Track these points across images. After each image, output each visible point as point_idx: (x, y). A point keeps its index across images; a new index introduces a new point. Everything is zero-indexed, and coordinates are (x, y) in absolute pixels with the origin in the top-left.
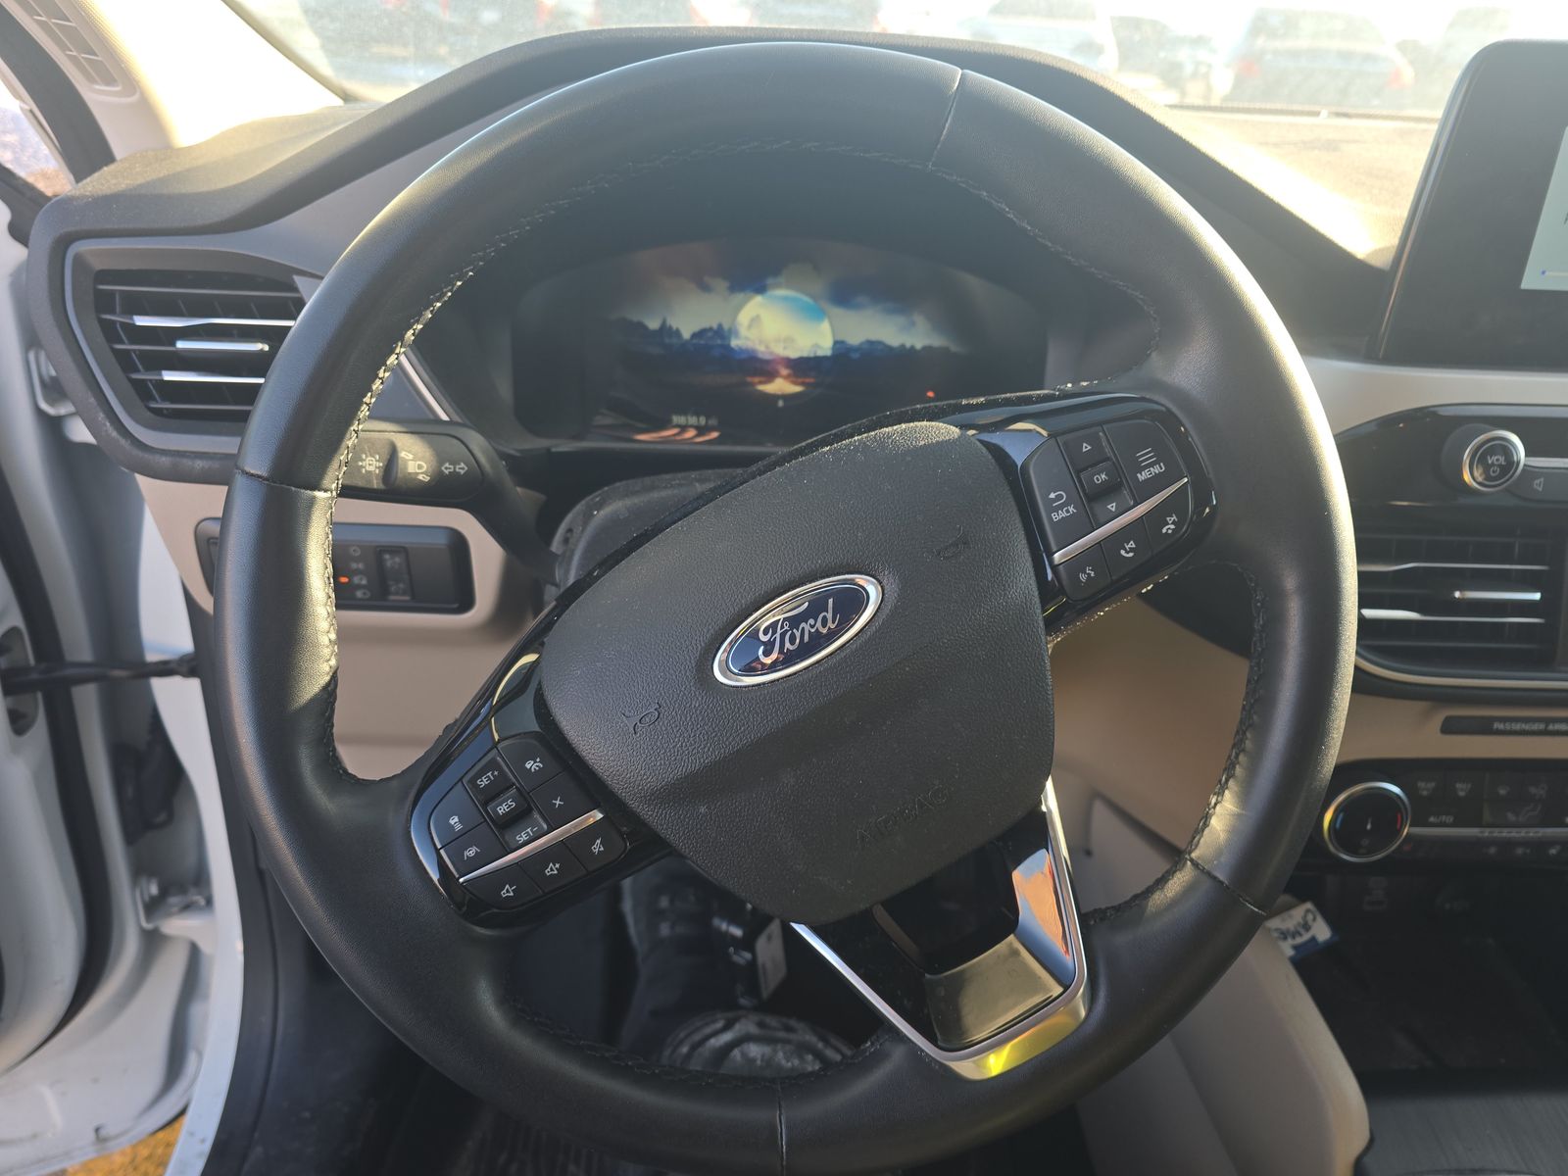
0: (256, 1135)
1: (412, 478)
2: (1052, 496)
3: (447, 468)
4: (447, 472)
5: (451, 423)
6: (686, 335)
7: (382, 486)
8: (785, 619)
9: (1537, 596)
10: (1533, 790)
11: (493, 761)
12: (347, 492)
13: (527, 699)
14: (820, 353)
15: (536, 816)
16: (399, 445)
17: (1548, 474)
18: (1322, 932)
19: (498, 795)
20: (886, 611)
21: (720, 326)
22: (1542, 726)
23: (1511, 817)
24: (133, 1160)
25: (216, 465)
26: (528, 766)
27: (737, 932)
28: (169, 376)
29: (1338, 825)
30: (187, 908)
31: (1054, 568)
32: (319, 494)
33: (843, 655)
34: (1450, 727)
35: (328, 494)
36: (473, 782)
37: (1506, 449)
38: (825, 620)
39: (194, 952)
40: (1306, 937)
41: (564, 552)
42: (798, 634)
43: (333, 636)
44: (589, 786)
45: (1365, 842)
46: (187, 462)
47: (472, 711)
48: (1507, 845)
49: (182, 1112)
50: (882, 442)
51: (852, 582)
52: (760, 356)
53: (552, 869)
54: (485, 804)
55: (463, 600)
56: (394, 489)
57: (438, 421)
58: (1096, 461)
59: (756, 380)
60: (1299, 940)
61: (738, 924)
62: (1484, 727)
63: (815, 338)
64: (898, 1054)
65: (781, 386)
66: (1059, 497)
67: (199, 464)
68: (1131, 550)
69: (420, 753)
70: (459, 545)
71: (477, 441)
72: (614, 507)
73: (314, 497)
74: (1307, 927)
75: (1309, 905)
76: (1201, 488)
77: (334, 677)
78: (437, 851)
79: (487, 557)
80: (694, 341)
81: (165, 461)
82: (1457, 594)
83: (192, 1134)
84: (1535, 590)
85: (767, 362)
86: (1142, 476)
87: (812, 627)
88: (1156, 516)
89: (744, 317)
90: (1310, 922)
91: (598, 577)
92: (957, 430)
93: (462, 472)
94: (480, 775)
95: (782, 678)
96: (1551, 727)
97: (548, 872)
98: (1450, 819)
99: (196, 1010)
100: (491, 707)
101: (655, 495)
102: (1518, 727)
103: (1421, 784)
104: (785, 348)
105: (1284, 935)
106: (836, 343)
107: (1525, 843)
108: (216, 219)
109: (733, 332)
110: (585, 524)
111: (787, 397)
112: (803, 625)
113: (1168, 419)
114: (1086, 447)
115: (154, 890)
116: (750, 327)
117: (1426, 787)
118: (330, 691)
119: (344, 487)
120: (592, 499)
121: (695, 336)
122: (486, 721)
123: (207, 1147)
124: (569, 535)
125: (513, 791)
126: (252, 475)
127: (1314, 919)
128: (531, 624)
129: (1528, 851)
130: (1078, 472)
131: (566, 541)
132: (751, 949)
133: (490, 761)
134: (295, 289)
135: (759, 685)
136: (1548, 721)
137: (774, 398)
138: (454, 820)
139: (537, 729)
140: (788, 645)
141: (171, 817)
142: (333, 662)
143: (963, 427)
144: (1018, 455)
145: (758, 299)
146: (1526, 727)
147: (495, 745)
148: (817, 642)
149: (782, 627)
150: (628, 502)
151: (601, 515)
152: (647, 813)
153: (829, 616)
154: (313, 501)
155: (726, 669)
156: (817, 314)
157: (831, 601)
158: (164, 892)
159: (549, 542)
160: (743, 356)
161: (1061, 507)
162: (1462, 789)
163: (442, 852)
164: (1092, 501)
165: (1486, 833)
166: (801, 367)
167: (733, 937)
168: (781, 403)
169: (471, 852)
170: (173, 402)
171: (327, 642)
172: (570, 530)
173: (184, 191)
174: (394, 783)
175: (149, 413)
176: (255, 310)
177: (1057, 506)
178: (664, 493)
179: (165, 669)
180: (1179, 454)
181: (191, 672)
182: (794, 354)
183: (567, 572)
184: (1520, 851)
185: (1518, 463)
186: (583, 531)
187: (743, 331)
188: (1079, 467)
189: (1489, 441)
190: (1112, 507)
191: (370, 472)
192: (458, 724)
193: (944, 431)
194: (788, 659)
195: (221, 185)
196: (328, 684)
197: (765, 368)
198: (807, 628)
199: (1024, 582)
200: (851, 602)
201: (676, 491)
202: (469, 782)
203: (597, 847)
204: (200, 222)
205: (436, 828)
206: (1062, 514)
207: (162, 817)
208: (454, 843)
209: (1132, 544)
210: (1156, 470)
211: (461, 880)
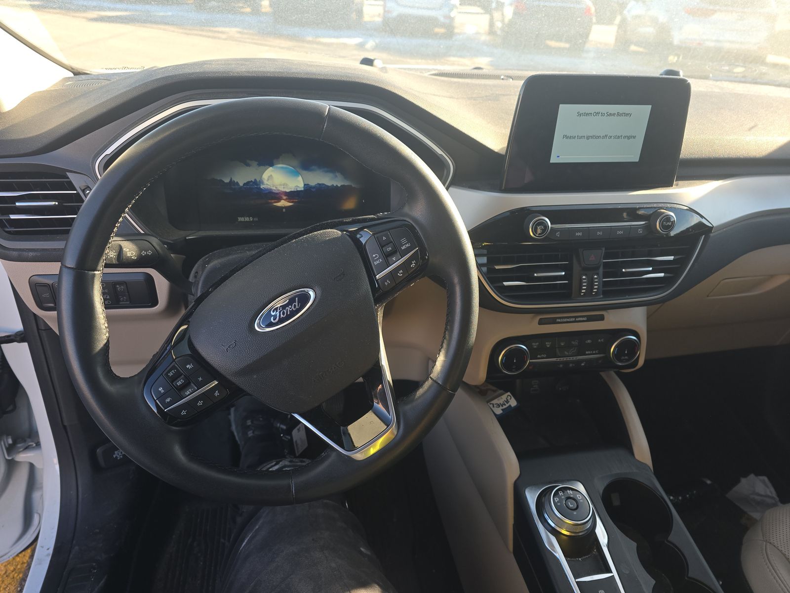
0: (74, 542)
1: (129, 258)
2: (374, 256)
3: (144, 253)
4: (143, 255)
5: (145, 234)
6: (241, 184)
7: (117, 263)
8: (280, 306)
9: (563, 273)
10: (573, 343)
11: (174, 366)
12: (107, 266)
13: (185, 341)
14: (299, 189)
15: (192, 385)
16: (123, 246)
17: (562, 231)
18: (513, 403)
19: (177, 379)
20: (317, 300)
21: (255, 180)
22: (574, 319)
23: (566, 353)
24: (6, 572)
25: (39, 254)
26: (188, 367)
27: (284, 427)
28: (13, 217)
29: (504, 362)
30: (27, 448)
31: (377, 281)
32: (96, 272)
33: (302, 318)
34: (541, 322)
35: (100, 272)
36: (167, 374)
37: (543, 223)
38: (295, 305)
39: (32, 467)
40: (507, 405)
41: (195, 281)
42: (285, 312)
43: (106, 325)
44: (211, 372)
45: (514, 367)
46: (25, 254)
47: (163, 349)
48: (566, 363)
49: (36, 539)
50: (313, 238)
51: (304, 291)
52: (274, 191)
53: (200, 403)
54: (172, 382)
55: (154, 302)
56: (122, 262)
57: (140, 234)
58: (388, 243)
59: (273, 201)
60: (504, 407)
61: (284, 425)
62: (553, 321)
63: (296, 183)
64: (333, 456)
65: (283, 203)
66: (376, 256)
67: (31, 254)
68: (401, 273)
69: (144, 366)
70: (150, 279)
71: (155, 241)
72: (214, 263)
73: (95, 274)
74: (507, 402)
75: (509, 393)
76: (423, 250)
77: (108, 341)
78: (155, 401)
79: (162, 285)
80: (245, 187)
81: (15, 254)
82: (535, 275)
83: (42, 547)
84: (562, 272)
85: (277, 194)
86: (403, 248)
87: (290, 308)
88: (408, 261)
89: (265, 176)
90: (509, 400)
91: (212, 292)
92: (340, 232)
93: (150, 254)
94: (169, 372)
95: (281, 328)
96: (577, 319)
97: (198, 404)
98: (545, 356)
99: (36, 495)
100: (171, 346)
101: (231, 257)
102: (565, 320)
103: (534, 344)
104: (284, 188)
105: (499, 406)
106: (305, 185)
107: (572, 362)
108: (30, 151)
109: (261, 182)
110: (203, 271)
111: (285, 207)
112: (287, 308)
113: (412, 228)
114: (384, 238)
115: (10, 441)
116: (268, 180)
117: (535, 345)
118: (107, 346)
119: (106, 264)
120: (205, 259)
121: (244, 184)
122: (170, 352)
123: (51, 551)
124: (196, 274)
125: (183, 376)
126: (70, 268)
127: (510, 399)
128: (183, 312)
129: (574, 365)
130: (382, 247)
131: (196, 277)
132: (291, 435)
133: (172, 367)
134: (68, 178)
135: (272, 331)
136: (576, 317)
137: (282, 208)
138: (161, 389)
139: (190, 353)
140: (282, 316)
141: (15, 408)
142: (107, 335)
143: (342, 231)
144: (363, 240)
145: (271, 168)
146: (568, 320)
147: (174, 360)
148: (293, 314)
149: (279, 309)
150: (220, 261)
151: (209, 267)
152: (234, 380)
153: (297, 304)
154: (94, 275)
155: (259, 326)
156: (296, 174)
157: (297, 298)
158: (15, 442)
159: (188, 277)
160: (266, 192)
161: (377, 260)
162: (548, 344)
163: (157, 401)
164: (387, 258)
165: (559, 359)
166: (291, 195)
167: (282, 429)
168: (284, 210)
169: (168, 400)
170: (15, 228)
171: (104, 327)
172: (197, 272)
173: (13, 138)
174: (136, 378)
175: (5, 233)
176: (49, 187)
177: (376, 259)
178: (234, 256)
179: (9, 339)
180: (416, 239)
181: (22, 340)
182: (288, 191)
183: (197, 290)
184: (571, 365)
185: (548, 226)
186: (202, 273)
187: (265, 182)
188: (382, 246)
189: (537, 221)
190: (394, 259)
191: (112, 257)
192: (158, 354)
193: (335, 233)
194: (281, 321)
195: (31, 135)
196: (106, 343)
197: (277, 196)
198: (289, 309)
199: (366, 286)
200: (305, 298)
201: (239, 255)
202: (165, 374)
203: (217, 394)
204: (22, 152)
205: (154, 394)
206: (378, 262)
207: (10, 408)
208: (162, 397)
209: (401, 271)
210: (407, 245)
211: (165, 410)
